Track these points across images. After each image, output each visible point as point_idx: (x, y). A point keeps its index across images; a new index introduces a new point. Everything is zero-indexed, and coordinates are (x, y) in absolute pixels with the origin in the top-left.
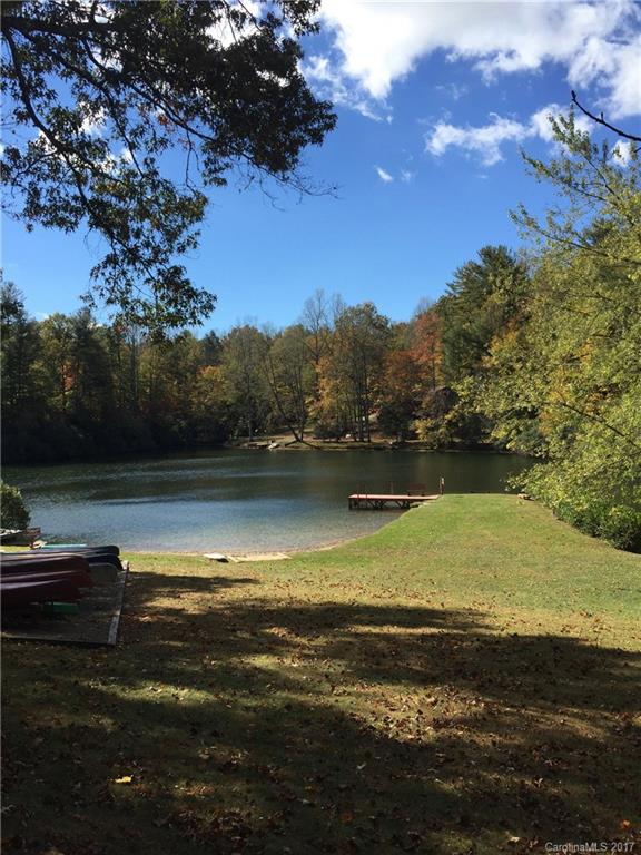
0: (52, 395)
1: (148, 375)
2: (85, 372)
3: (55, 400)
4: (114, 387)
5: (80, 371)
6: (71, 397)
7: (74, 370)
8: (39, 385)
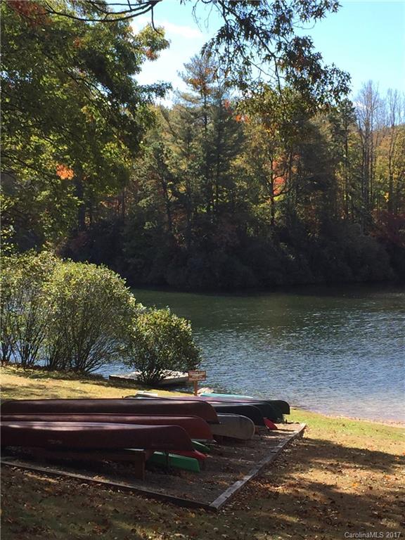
0: (257, 202)
1: (387, 173)
2: (299, 169)
3: (261, 208)
4: (340, 190)
5: (294, 169)
6: (282, 204)
7: (285, 166)
8: (241, 187)
